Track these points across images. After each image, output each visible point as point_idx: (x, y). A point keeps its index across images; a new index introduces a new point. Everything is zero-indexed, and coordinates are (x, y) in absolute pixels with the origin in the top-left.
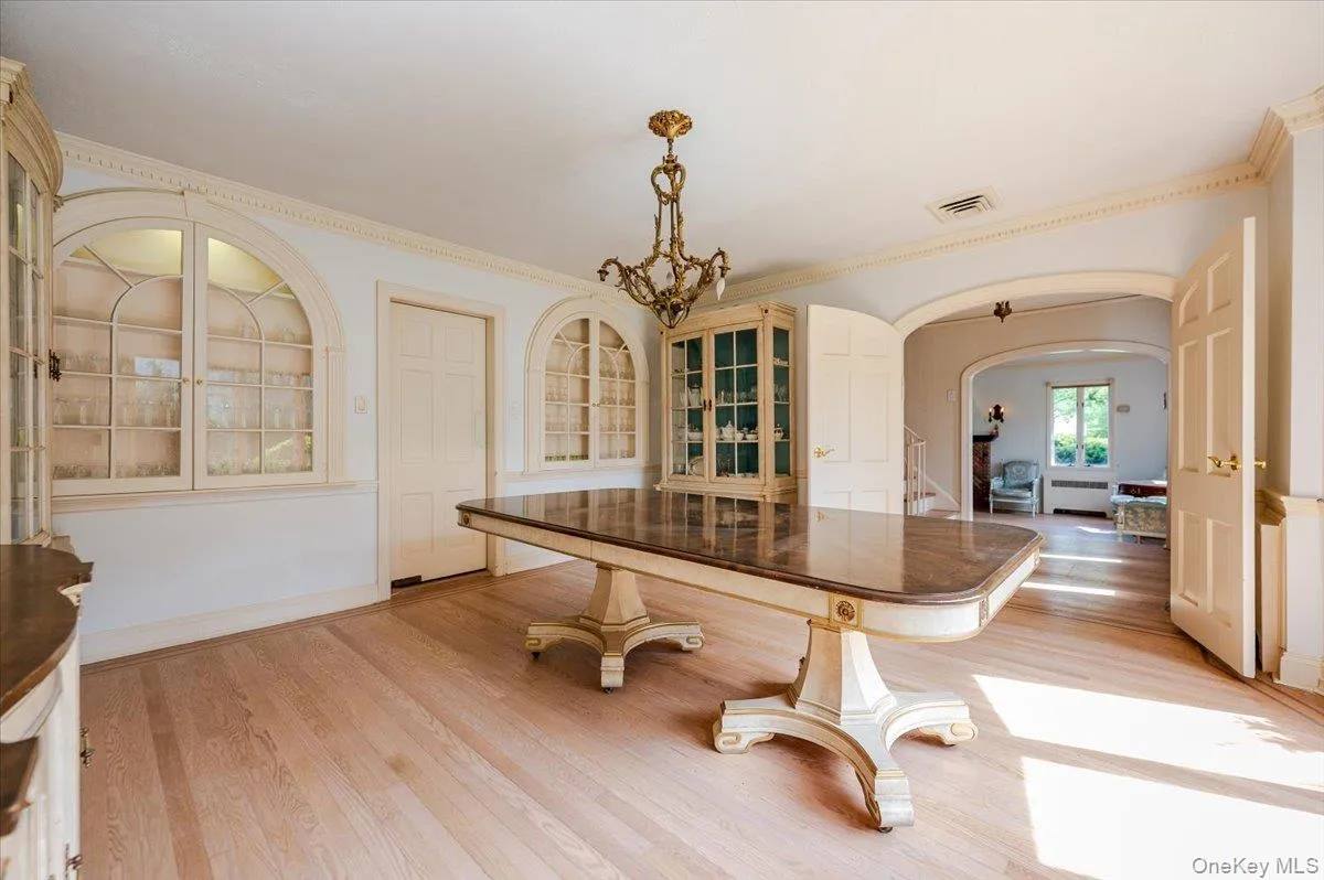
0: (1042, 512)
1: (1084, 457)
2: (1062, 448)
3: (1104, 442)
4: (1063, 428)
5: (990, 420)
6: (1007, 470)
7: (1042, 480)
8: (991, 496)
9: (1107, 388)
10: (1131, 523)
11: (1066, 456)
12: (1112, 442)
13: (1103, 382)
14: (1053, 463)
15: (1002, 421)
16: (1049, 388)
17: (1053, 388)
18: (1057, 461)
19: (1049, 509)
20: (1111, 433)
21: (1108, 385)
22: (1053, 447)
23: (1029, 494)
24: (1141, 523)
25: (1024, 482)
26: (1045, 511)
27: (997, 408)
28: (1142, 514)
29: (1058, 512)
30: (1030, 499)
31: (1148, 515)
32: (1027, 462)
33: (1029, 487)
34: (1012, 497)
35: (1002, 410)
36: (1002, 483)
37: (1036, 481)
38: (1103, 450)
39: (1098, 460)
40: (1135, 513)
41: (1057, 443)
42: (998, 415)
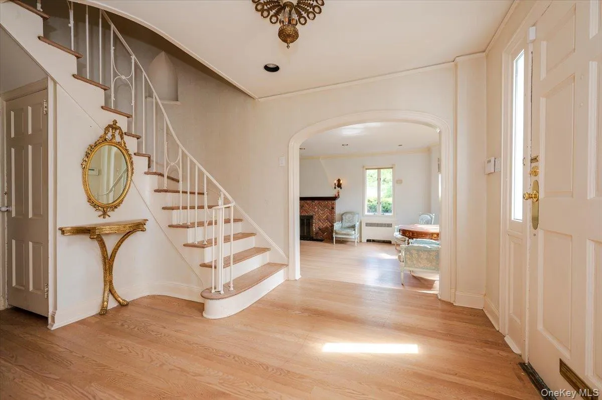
0: (361, 242)
1: (381, 209)
2: (371, 204)
3: (390, 200)
4: (371, 193)
5: (335, 188)
6: (344, 217)
7: (361, 223)
8: (334, 234)
9: (391, 170)
10: (409, 262)
11: (372, 208)
12: (394, 201)
13: (390, 166)
14: (366, 213)
15: (341, 188)
16: (364, 169)
17: (366, 169)
18: (369, 211)
19: (364, 240)
20: (394, 195)
21: (392, 168)
22: (366, 203)
23: (353, 232)
24: (415, 262)
25: (351, 224)
26: (363, 241)
27: (339, 180)
28: (415, 255)
29: (368, 241)
30: (354, 235)
31: (419, 256)
32: (353, 212)
33: (353, 227)
34: (345, 234)
35: (341, 182)
36: (341, 225)
37: (357, 224)
38: (389, 204)
39: (387, 211)
40: (411, 254)
41: (369, 201)
42: (339, 186)
